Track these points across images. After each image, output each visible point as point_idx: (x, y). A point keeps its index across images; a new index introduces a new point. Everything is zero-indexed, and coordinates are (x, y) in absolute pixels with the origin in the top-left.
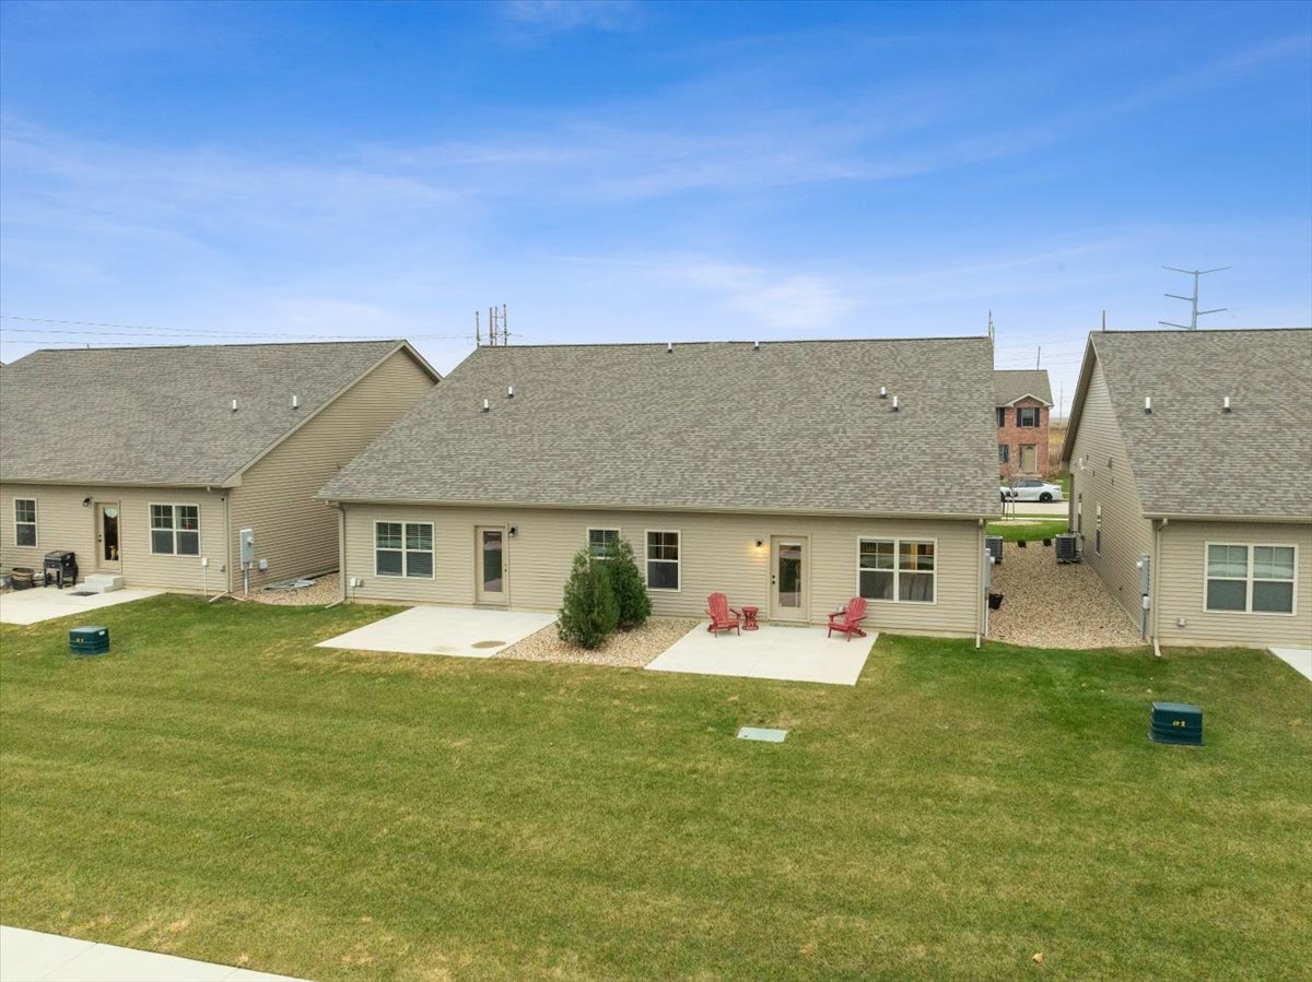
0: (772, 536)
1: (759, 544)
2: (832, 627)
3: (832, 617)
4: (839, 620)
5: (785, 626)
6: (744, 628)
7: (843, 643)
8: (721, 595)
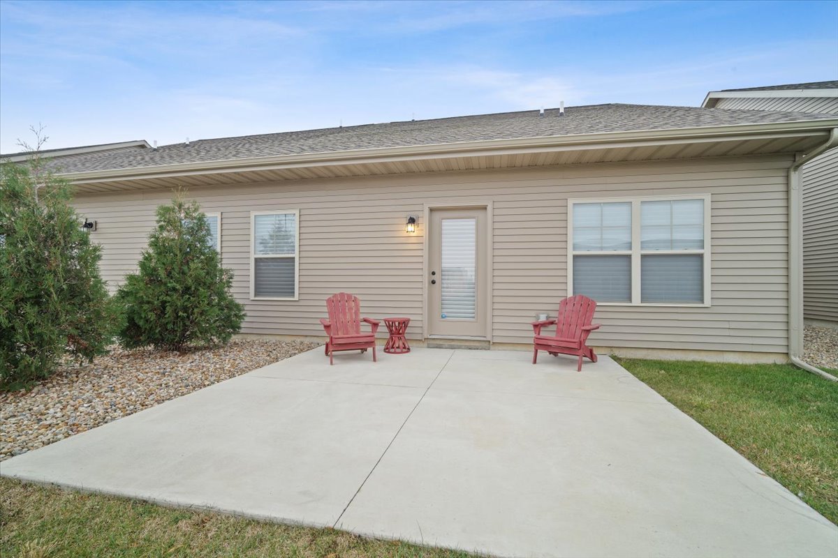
0: (431, 210)
1: (412, 221)
2: (540, 345)
3: (537, 326)
4: (548, 334)
5: (452, 348)
6: (387, 350)
7: (569, 372)
8: (349, 296)
